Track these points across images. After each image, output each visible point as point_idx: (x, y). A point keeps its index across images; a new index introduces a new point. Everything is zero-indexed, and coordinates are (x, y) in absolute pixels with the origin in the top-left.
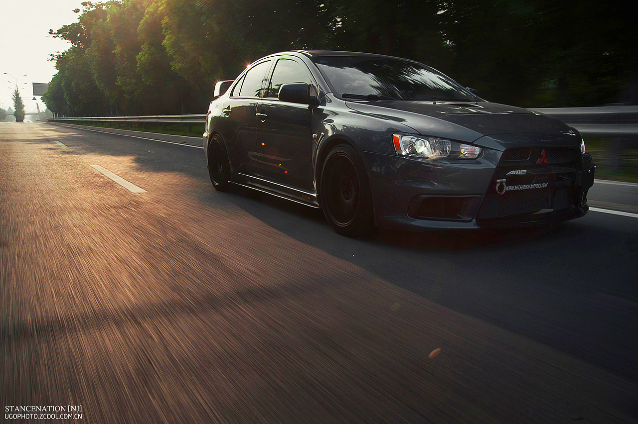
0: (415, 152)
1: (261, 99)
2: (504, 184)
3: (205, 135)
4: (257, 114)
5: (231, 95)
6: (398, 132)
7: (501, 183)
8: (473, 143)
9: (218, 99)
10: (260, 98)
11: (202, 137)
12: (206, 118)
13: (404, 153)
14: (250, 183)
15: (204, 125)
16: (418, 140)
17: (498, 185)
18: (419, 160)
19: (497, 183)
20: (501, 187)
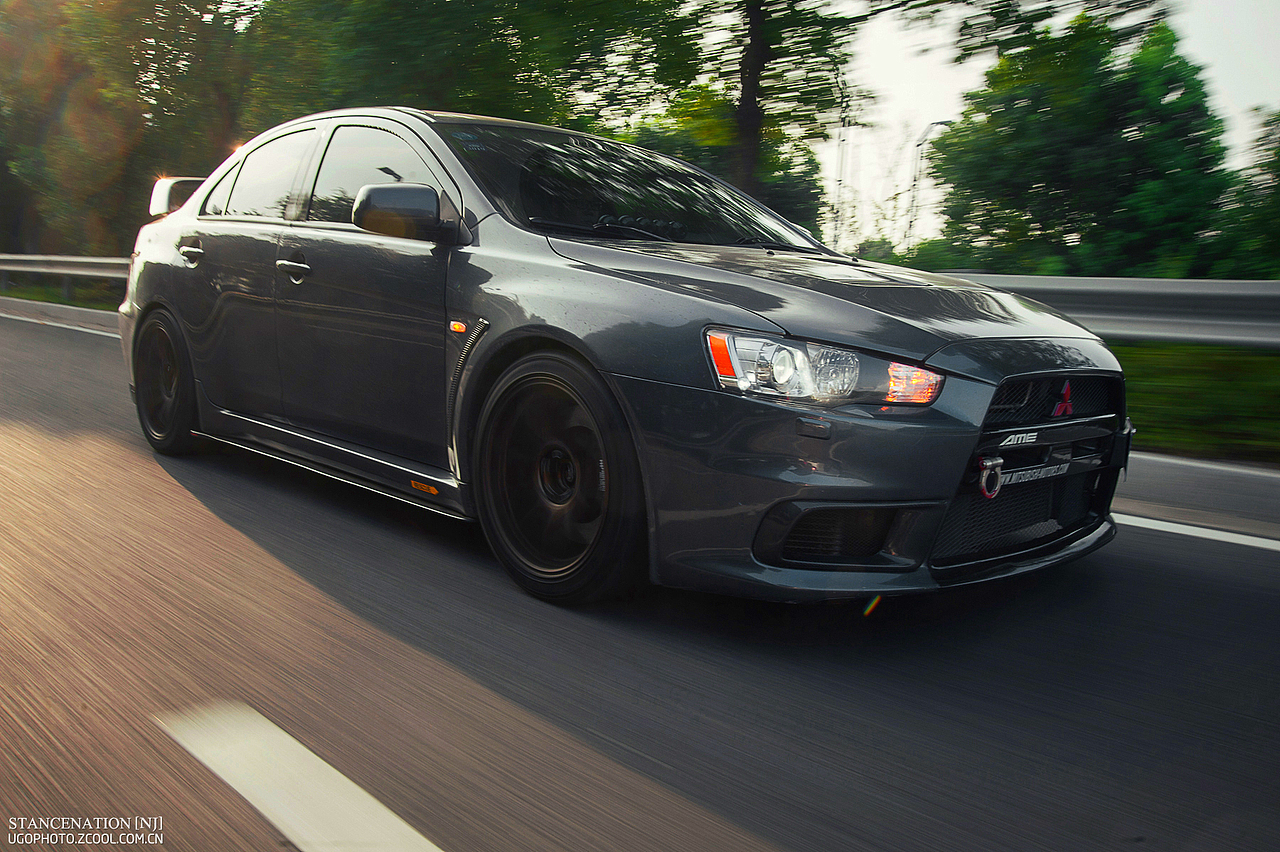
0: (771, 383)
1: (291, 226)
2: (998, 470)
3: (125, 308)
4: (279, 262)
5: (203, 212)
6: (722, 327)
7: (993, 468)
8: (924, 361)
9: (164, 219)
10: (289, 222)
11: (117, 311)
12: (126, 268)
13: (743, 385)
14: (254, 438)
15: (124, 283)
16: (779, 350)
17: (986, 474)
18: (780, 404)
19: (986, 468)
20: (992, 479)
